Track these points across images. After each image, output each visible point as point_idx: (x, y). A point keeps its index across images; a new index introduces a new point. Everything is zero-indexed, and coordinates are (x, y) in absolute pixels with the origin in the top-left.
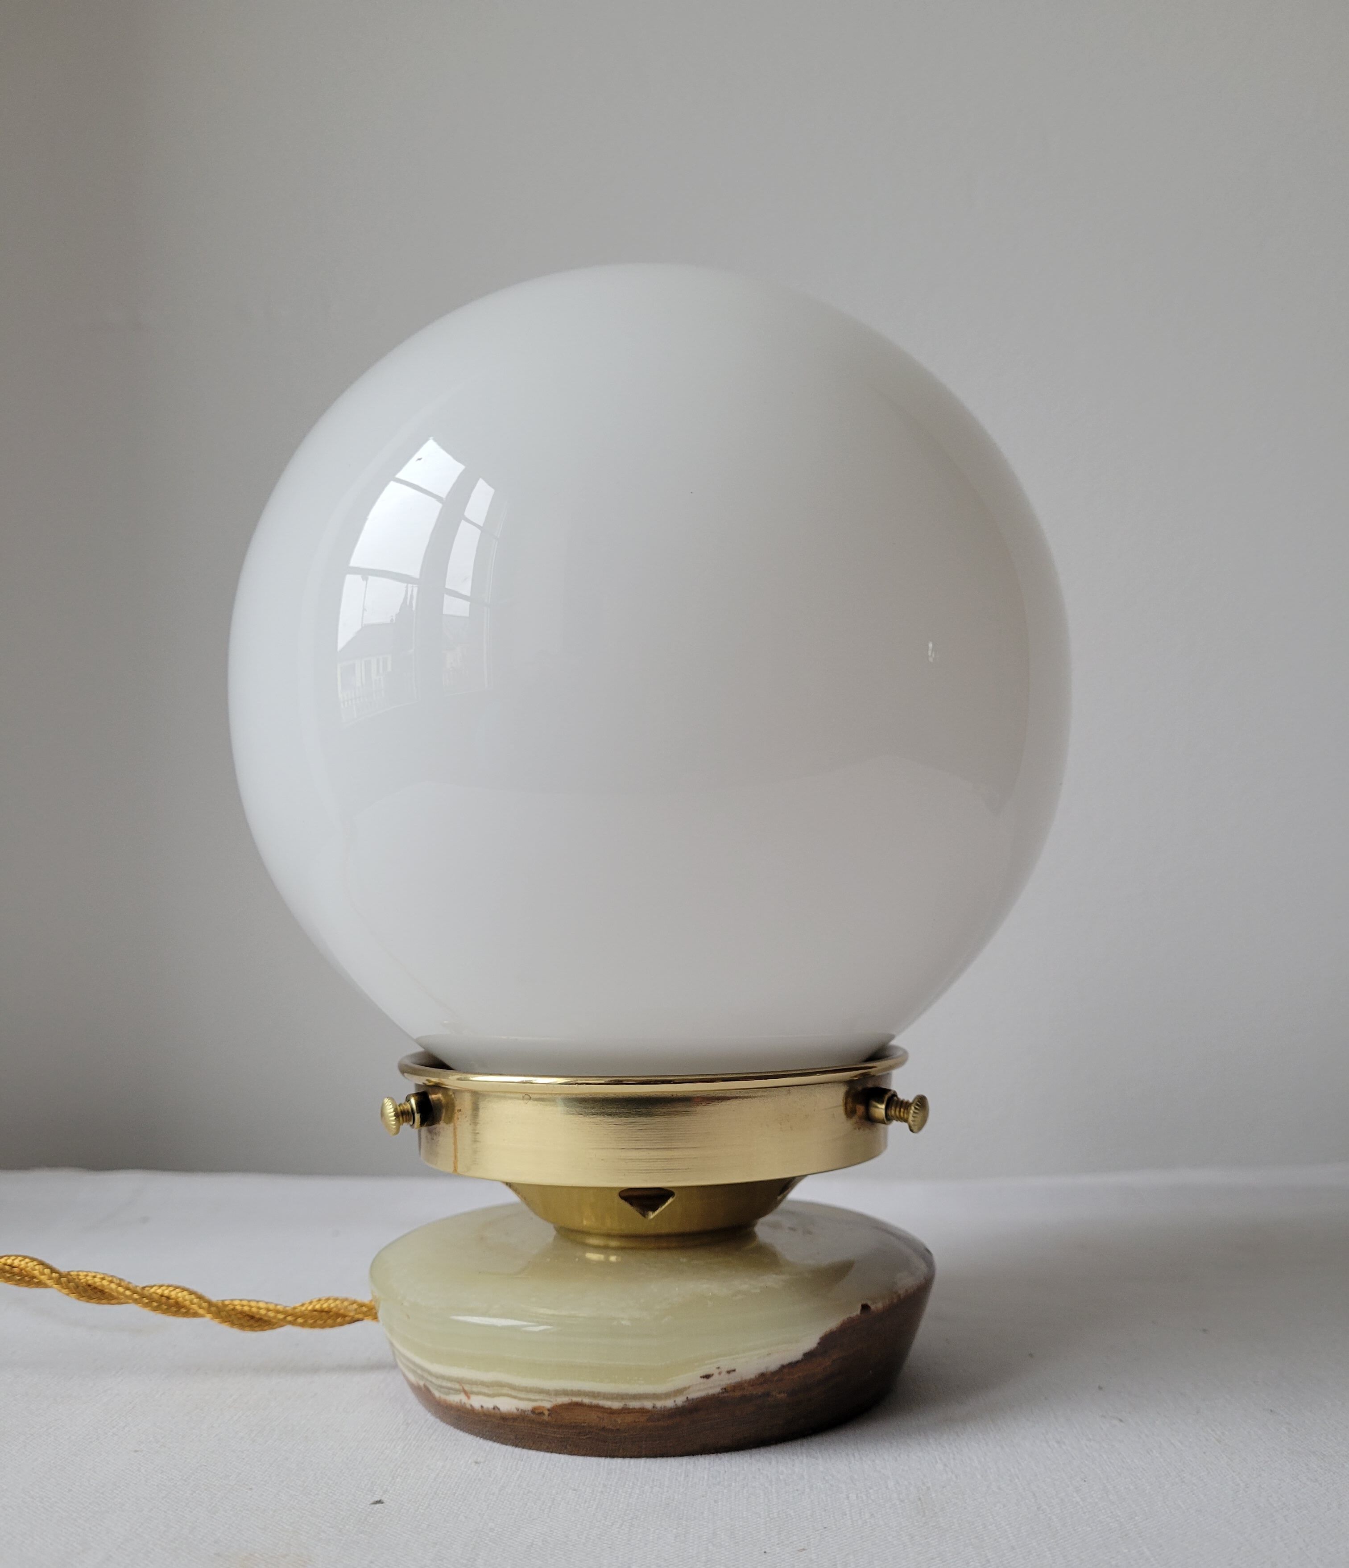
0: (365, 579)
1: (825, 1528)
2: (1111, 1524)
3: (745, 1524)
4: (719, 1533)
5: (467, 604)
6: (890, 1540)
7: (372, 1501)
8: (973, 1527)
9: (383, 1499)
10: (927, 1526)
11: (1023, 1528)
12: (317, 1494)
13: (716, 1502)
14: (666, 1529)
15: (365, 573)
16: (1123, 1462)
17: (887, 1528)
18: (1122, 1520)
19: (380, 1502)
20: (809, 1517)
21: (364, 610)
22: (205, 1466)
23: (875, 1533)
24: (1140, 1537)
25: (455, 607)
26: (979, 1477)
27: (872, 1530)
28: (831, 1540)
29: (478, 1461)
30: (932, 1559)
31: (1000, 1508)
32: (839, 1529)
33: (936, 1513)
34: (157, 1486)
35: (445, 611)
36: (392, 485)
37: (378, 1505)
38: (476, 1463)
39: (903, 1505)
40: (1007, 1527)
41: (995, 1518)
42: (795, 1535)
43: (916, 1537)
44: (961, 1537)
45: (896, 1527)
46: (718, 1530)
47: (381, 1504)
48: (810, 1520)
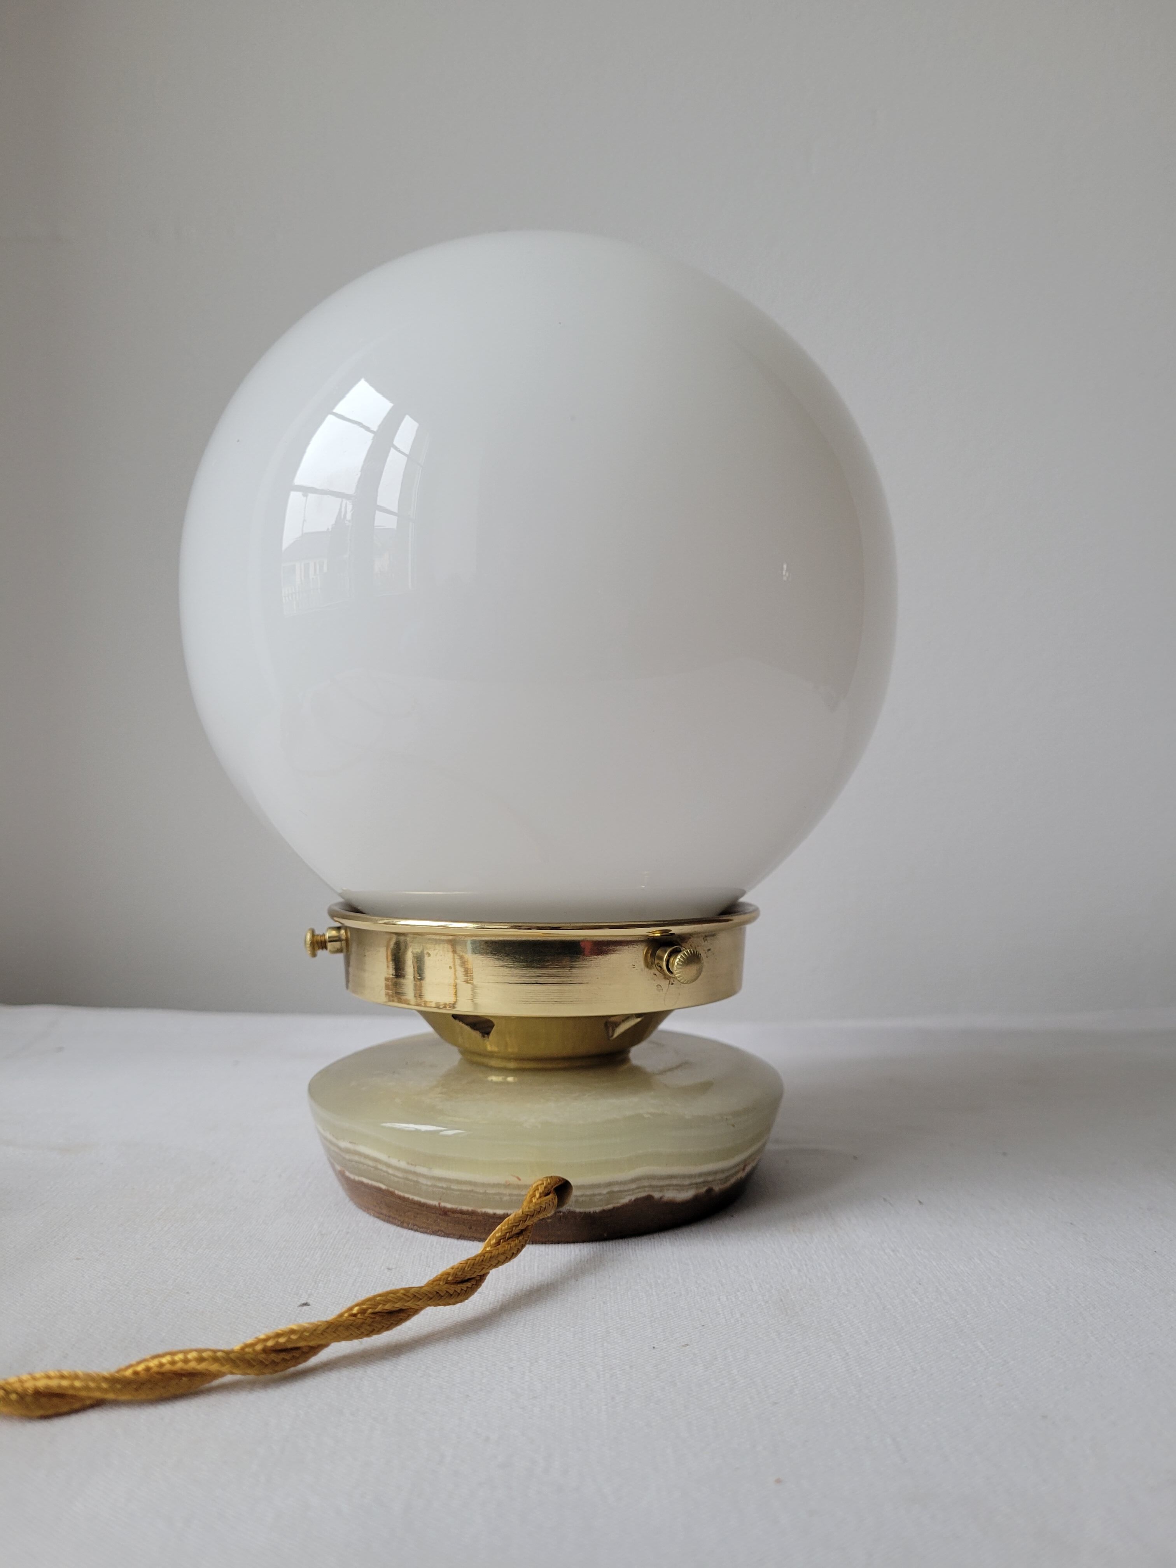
0: (305, 495)
1: (703, 1326)
2: (947, 1321)
3: (633, 1323)
4: (611, 1331)
5: (395, 518)
6: (760, 1336)
7: (299, 1304)
8: (830, 1324)
9: (309, 1301)
10: (791, 1324)
11: (873, 1325)
12: (249, 1298)
13: (604, 1303)
14: (564, 1328)
15: (306, 490)
16: (950, 1267)
17: (757, 1326)
18: (956, 1318)
19: (306, 1304)
20: (688, 1316)
21: (304, 521)
22: (143, 1272)
23: (747, 1330)
24: (974, 1332)
25: (384, 521)
26: (829, 1281)
27: (743, 1327)
28: (709, 1336)
29: (390, 1267)
30: (799, 1353)
31: (851, 1308)
32: (715, 1327)
33: (797, 1312)
34: (101, 1290)
35: (376, 524)
36: (330, 418)
37: (305, 1307)
38: (389, 1269)
39: (767, 1305)
40: (860, 1324)
41: (848, 1317)
42: (678, 1332)
43: (783, 1334)
44: (821, 1333)
45: (764, 1324)
46: (611, 1328)
47: (307, 1306)
48: (689, 1319)
